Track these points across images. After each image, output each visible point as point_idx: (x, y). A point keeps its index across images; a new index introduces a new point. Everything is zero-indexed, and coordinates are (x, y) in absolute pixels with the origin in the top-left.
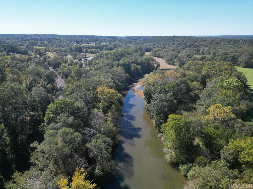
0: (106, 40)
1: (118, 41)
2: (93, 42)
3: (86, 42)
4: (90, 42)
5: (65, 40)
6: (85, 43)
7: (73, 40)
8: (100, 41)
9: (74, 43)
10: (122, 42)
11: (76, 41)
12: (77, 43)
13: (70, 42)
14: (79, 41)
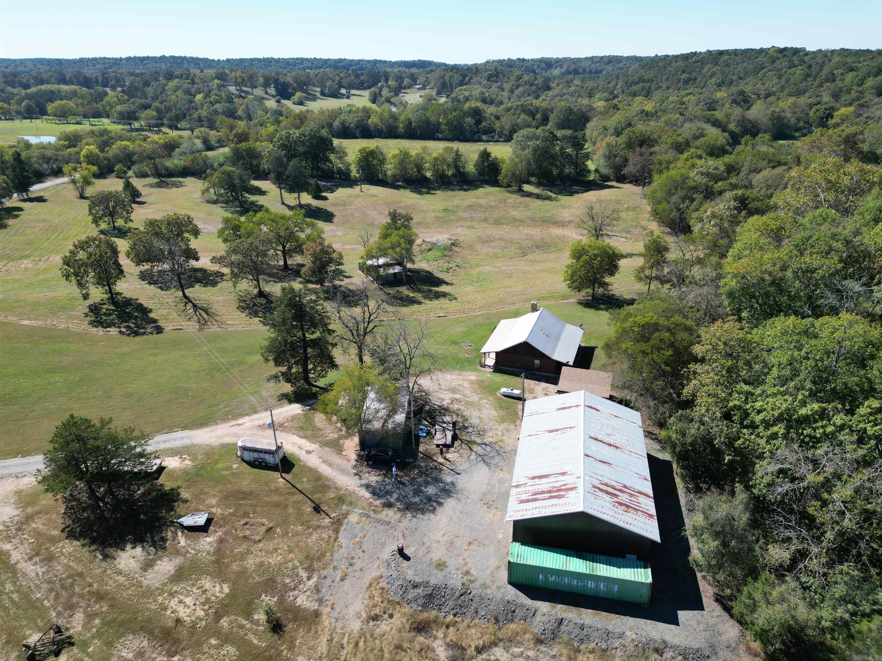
0: (421, 80)
1: (485, 82)
2: (358, 89)
3: (326, 91)
4: (343, 91)
5: (216, 81)
6: (318, 94)
7: (261, 80)
8: (392, 82)
9: (267, 93)
10: (507, 86)
11: (276, 81)
12: (278, 97)
13: (244, 88)
14: (291, 82)
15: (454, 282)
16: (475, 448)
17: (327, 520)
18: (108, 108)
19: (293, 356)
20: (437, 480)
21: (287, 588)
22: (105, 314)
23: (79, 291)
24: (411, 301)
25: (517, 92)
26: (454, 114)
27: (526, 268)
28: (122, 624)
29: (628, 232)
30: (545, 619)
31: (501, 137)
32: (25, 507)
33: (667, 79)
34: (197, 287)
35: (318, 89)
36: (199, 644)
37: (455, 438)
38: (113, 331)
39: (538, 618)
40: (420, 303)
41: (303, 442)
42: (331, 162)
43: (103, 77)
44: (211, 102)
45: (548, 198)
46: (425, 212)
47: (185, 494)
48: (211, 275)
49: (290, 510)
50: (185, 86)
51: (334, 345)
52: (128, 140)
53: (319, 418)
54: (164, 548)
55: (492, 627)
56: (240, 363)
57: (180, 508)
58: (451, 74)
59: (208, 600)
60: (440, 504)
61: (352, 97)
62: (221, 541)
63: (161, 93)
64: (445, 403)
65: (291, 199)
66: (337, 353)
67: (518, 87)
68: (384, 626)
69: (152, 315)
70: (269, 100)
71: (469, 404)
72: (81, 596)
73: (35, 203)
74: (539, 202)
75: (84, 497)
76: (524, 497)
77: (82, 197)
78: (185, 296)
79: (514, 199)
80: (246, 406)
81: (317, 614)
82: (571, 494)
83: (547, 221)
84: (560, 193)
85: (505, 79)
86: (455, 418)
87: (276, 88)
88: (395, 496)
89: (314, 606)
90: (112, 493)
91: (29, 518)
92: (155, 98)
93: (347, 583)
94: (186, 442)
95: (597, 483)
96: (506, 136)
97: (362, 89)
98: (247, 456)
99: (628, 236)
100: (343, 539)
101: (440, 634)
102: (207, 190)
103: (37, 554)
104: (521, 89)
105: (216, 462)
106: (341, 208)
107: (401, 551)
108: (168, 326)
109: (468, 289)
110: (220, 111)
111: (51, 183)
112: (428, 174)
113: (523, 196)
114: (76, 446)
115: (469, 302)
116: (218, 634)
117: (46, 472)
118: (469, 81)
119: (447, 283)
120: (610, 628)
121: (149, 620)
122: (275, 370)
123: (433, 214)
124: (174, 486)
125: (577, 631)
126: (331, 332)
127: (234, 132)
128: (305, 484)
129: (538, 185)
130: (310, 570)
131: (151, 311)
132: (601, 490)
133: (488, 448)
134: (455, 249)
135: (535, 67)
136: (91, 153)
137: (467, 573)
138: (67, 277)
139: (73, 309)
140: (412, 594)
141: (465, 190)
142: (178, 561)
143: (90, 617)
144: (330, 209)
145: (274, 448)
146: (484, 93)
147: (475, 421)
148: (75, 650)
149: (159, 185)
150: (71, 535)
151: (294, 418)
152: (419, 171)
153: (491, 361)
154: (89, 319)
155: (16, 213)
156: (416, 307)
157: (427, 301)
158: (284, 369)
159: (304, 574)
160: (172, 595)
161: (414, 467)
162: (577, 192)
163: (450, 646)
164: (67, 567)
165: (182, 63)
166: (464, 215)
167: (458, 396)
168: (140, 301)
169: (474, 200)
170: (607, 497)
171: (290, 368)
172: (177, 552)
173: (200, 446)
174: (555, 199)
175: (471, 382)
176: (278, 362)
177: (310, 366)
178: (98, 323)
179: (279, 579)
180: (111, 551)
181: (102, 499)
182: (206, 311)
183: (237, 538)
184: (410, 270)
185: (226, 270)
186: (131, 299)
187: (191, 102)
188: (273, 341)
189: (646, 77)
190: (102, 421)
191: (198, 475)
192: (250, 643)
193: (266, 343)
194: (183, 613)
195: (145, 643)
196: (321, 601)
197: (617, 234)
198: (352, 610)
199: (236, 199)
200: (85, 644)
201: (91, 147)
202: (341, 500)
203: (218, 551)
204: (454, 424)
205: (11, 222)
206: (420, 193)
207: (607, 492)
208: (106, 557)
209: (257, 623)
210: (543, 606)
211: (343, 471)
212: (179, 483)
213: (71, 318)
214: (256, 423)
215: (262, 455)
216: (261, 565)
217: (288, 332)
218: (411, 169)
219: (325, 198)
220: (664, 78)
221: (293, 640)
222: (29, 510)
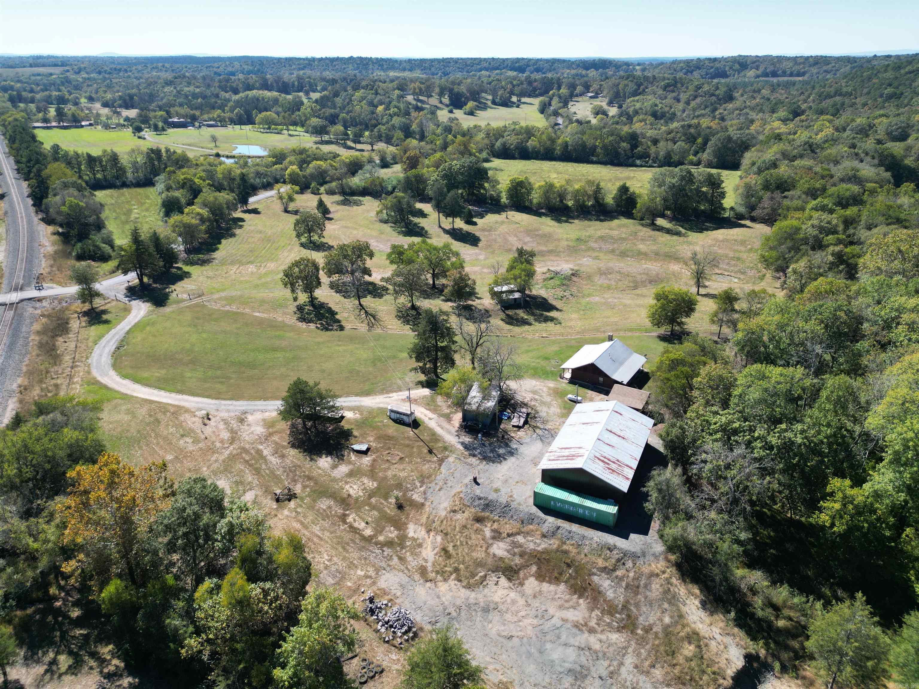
0: (595, 86)
1: (661, 92)
2: (530, 96)
3: (497, 100)
4: (514, 99)
5: (397, 92)
6: (489, 103)
7: (437, 90)
8: (564, 91)
9: (441, 102)
10: (683, 97)
11: (451, 91)
12: (451, 107)
13: (421, 98)
14: (465, 92)
15: (564, 309)
16: (538, 431)
17: (435, 458)
18: (303, 118)
19: (428, 357)
20: (507, 445)
21: (407, 490)
22: (307, 313)
23: (290, 294)
24: (525, 322)
25: (693, 104)
26: (611, 138)
27: (628, 302)
28: (320, 493)
29: (743, 273)
30: (550, 525)
31: (655, 163)
32: (268, 428)
33: (868, 93)
34: (369, 297)
35: (490, 97)
36: (359, 508)
37: (526, 422)
38: (312, 326)
39: (546, 524)
40: (530, 324)
41: (428, 412)
42: (485, 189)
43: (299, 82)
44: (390, 115)
45: (678, 234)
46: (559, 240)
47: (355, 433)
48: (379, 289)
49: (415, 450)
50: (369, 97)
51: (455, 352)
52: (321, 160)
53: (440, 400)
54: (343, 460)
55: (519, 525)
56: (394, 357)
57: (352, 440)
58: (626, 82)
59: (365, 489)
60: (505, 459)
61: (522, 106)
62: (374, 460)
63: (348, 104)
64: (526, 401)
65: (447, 223)
66: (457, 357)
67: (695, 97)
68: (459, 516)
69: (337, 317)
70: (443, 109)
71: (543, 403)
72: (300, 477)
73: (253, 215)
74: (668, 237)
75: (300, 427)
76: (553, 458)
77: (286, 211)
78: (360, 304)
79: (645, 232)
80: (395, 387)
81: (423, 505)
82: (580, 458)
83: (670, 256)
84: (691, 229)
85: (684, 89)
86: (530, 410)
87: (451, 99)
88: (478, 451)
89: (422, 501)
90: (315, 427)
91: (271, 434)
92: (343, 108)
93: (442, 492)
94: (357, 404)
95: (598, 455)
96: (660, 161)
97: (533, 97)
98: (393, 416)
99: (742, 277)
100: (443, 469)
101: (489, 525)
102: (381, 211)
103: (276, 453)
104: (699, 100)
105: (375, 417)
106: (487, 233)
107: (475, 480)
108: (348, 326)
109: (574, 316)
110: (397, 125)
111: (263, 195)
112: (570, 203)
113: (654, 230)
114: (299, 396)
115: (570, 327)
116: (369, 505)
117: (282, 408)
118: (644, 90)
119: (557, 309)
120: (586, 534)
121: (335, 493)
122: (414, 364)
123: (566, 243)
124: (350, 428)
125: (567, 533)
126: (454, 342)
127: (407, 155)
128: (425, 437)
129: (671, 220)
130: (422, 483)
131: (337, 313)
132: (599, 459)
133: (546, 432)
134: (574, 279)
135: (727, 69)
136: (294, 172)
137: (511, 496)
138: (285, 285)
139: (286, 307)
140: (477, 502)
141: (601, 221)
142: (351, 467)
143: (304, 487)
144: (477, 234)
145: (409, 413)
146: (656, 105)
147: (543, 414)
148: (298, 500)
149: (345, 203)
150: (293, 446)
151: (425, 397)
152: (561, 201)
153: (568, 375)
154: (297, 315)
155: (240, 223)
156: (527, 327)
157: (537, 324)
158: (421, 364)
159: (418, 484)
160: (347, 483)
161: (494, 437)
162: (707, 230)
163: (493, 531)
164: (292, 462)
165: (367, 64)
166: (595, 245)
167: (537, 397)
168: (329, 305)
169: (607, 231)
170: (602, 464)
171: (425, 364)
172: (350, 462)
173: (366, 407)
174: (684, 235)
175: (549, 388)
176: (418, 359)
177: (439, 364)
178: (302, 319)
179: (404, 484)
180: (315, 457)
181: (310, 429)
182: (374, 317)
183: (383, 460)
184: (529, 296)
185: (390, 287)
186: (324, 303)
187: (373, 113)
188: (416, 345)
189: (845, 90)
190: (315, 383)
191: (363, 423)
192: (386, 512)
193: (411, 346)
194: (352, 492)
195: (332, 503)
196: (426, 499)
197: (732, 274)
198: (442, 506)
199: (403, 220)
200: (302, 499)
201: (295, 167)
202: (445, 448)
203: (372, 466)
204: (528, 414)
205: (238, 231)
206: (559, 221)
207: (603, 461)
208: (312, 460)
209: (390, 503)
210: (551, 519)
211: (449, 432)
212: (353, 427)
213: (285, 313)
214: (400, 397)
215: (402, 416)
216: (395, 476)
217: (426, 340)
218: (555, 198)
219: (475, 224)
220: (865, 91)
221: (408, 515)
222: (271, 430)
